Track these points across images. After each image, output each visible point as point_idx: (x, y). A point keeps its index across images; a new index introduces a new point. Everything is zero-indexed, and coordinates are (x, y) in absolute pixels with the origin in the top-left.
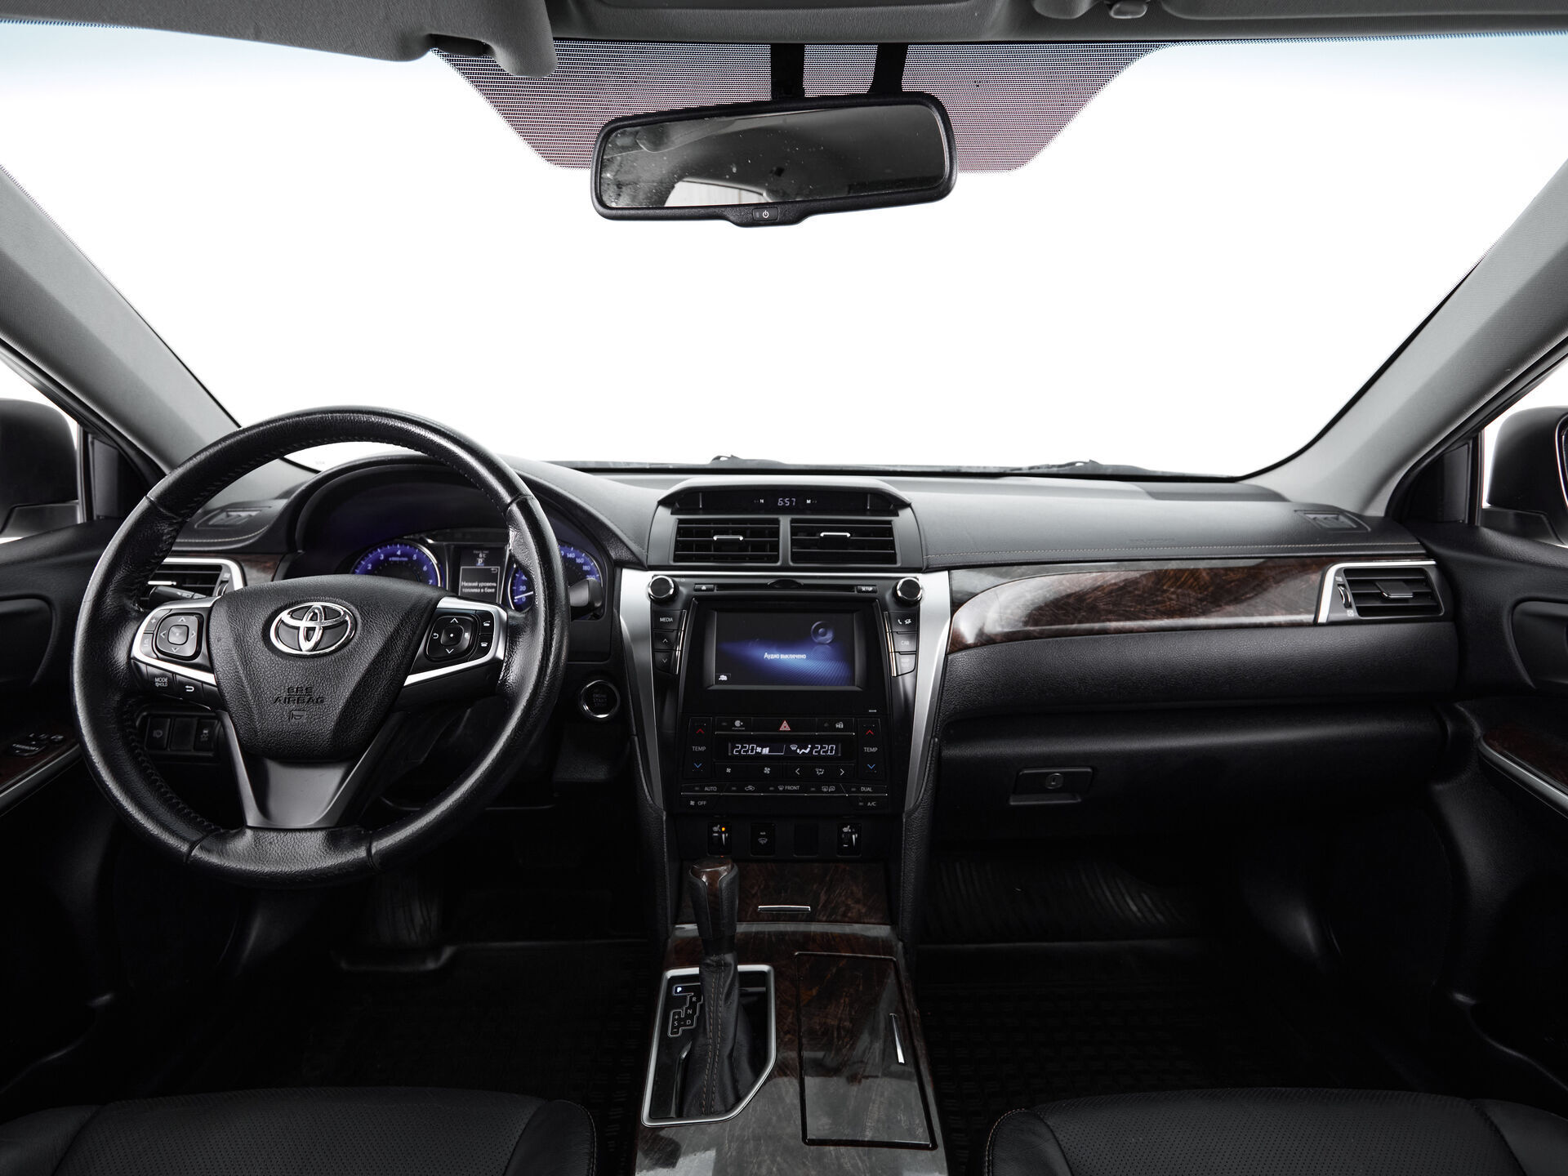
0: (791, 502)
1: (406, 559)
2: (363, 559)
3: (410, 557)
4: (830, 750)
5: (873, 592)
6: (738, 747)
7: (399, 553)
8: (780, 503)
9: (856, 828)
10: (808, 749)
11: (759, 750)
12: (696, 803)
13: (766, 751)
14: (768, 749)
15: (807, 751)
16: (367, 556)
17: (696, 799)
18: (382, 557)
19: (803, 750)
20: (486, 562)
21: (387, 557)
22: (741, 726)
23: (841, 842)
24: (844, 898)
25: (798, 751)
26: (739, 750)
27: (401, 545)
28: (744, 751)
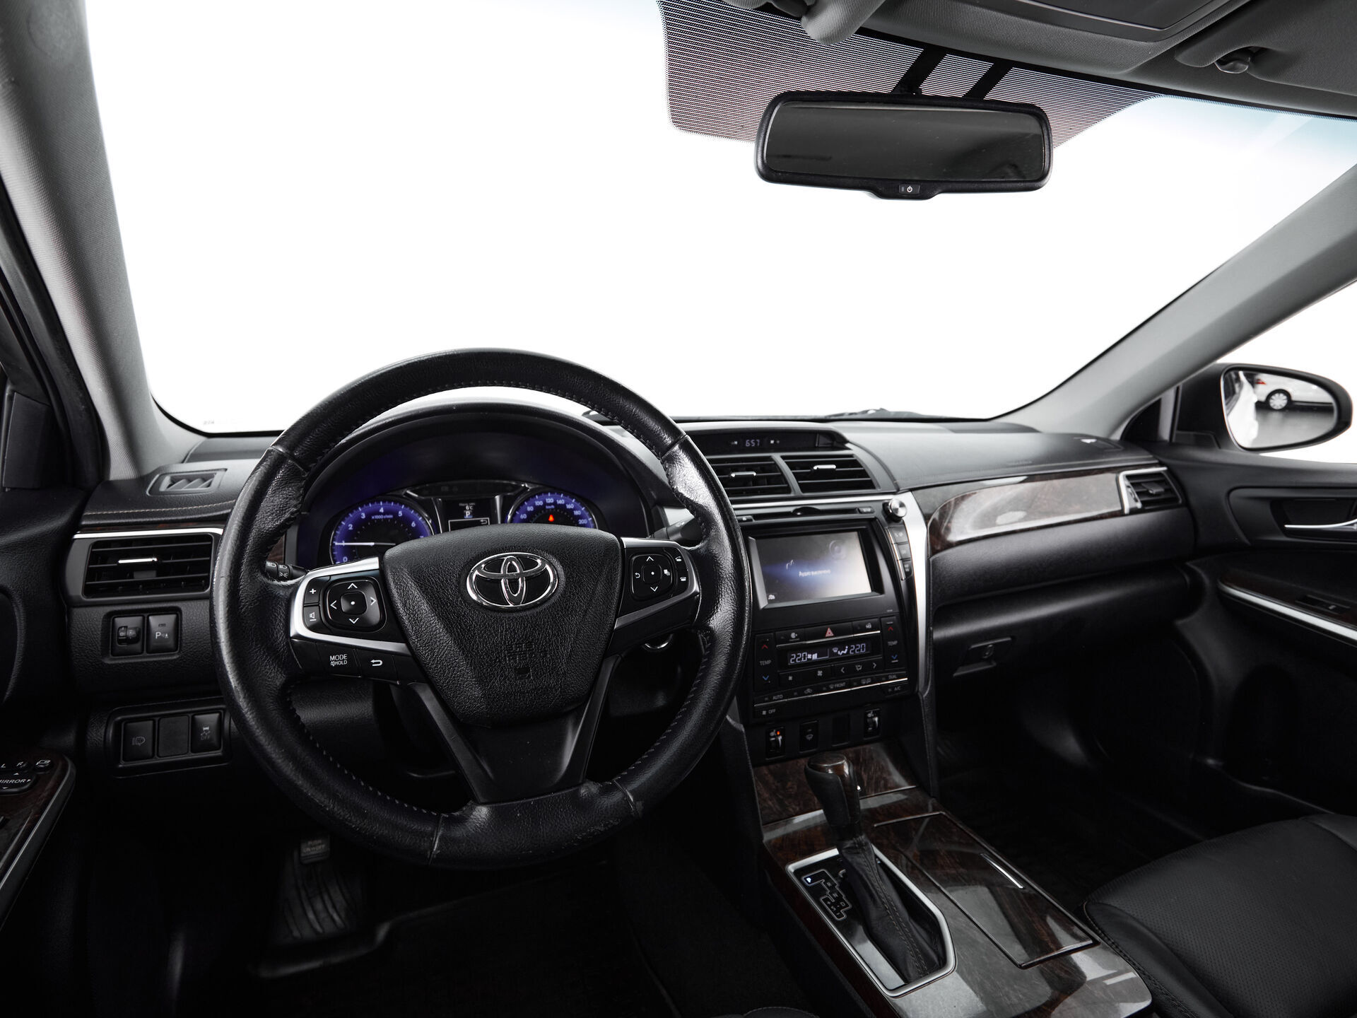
0: (756, 442)
1: (391, 516)
2: (343, 520)
3: (396, 514)
4: (861, 648)
5: (872, 512)
6: (793, 657)
7: (382, 510)
8: (748, 444)
9: (876, 714)
10: (846, 650)
11: (809, 656)
12: (767, 713)
13: (815, 656)
14: (816, 654)
15: (845, 652)
16: (348, 516)
17: (767, 708)
18: (364, 516)
19: (843, 652)
20: (474, 514)
21: (369, 515)
22: (796, 637)
23: (867, 725)
24: (879, 773)
25: (839, 652)
26: (795, 659)
27: (384, 502)
28: (798, 660)
